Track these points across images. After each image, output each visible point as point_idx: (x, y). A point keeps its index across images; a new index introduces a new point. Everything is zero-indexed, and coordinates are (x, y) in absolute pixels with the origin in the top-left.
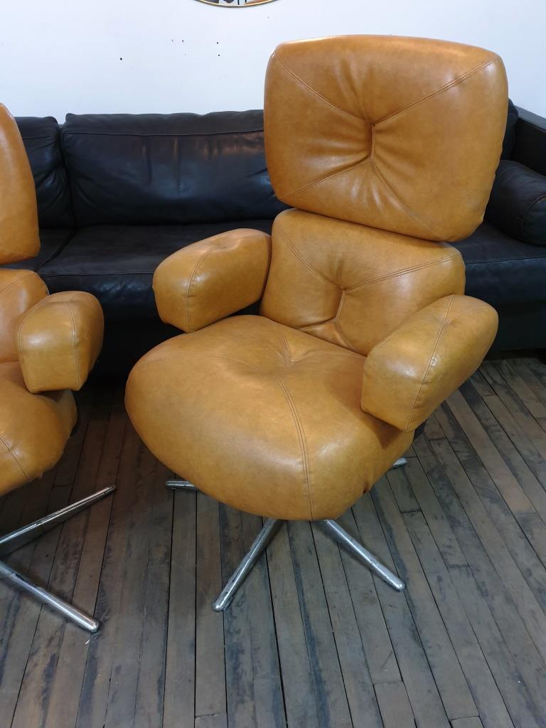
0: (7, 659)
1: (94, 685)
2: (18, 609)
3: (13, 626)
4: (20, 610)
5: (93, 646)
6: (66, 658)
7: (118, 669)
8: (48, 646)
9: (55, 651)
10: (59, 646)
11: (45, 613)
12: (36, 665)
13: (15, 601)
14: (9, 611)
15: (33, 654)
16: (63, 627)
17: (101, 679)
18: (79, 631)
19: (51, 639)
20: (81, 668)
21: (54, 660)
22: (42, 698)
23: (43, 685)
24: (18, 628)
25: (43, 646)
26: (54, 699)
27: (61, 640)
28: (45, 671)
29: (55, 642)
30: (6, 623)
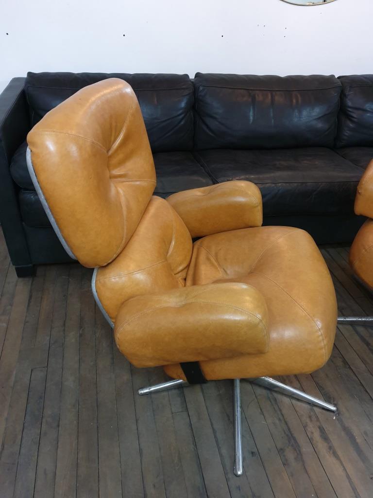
0: (291, 430)
1: (357, 443)
2: (275, 400)
3: (280, 410)
4: (277, 401)
5: (340, 420)
6: (328, 428)
7: (366, 433)
8: (311, 420)
9: (318, 424)
10: (318, 420)
11: (294, 402)
12: (312, 433)
13: (270, 395)
14: (271, 402)
15: (306, 427)
16: (312, 410)
17: (359, 440)
18: (324, 411)
19: (310, 417)
20: (343, 434)
21: (322, 430)
22: (331, 452)
23: (326, 444)
24: (284, 412)
25: (308, 421)
26: (340, 453)
27: (317, 417)
28: (321, 436)
29: (314, 418)
30: (274, 408)
